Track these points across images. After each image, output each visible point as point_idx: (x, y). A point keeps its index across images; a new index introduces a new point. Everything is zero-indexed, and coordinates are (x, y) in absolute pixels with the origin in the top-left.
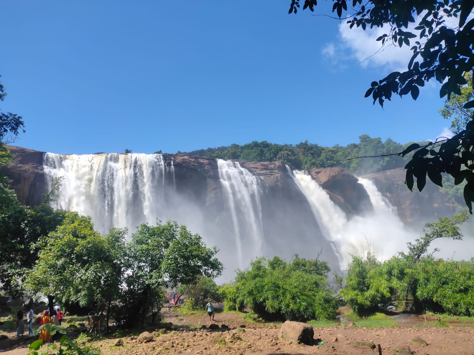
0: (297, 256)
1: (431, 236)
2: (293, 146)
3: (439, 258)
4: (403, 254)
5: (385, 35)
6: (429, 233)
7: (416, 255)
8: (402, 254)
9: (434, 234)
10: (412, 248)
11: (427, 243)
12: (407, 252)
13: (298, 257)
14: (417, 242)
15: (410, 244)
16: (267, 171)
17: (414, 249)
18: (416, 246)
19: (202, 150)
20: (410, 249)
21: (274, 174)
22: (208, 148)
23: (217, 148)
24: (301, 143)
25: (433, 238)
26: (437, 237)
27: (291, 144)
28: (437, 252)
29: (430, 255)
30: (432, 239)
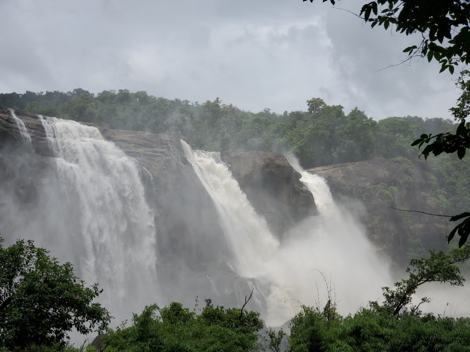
0: (209, 301)
1: (419, 278)
2: (190, 104)
3: (427, 313)
4: (377, 304)
5: (415, 47)
6: (416, 274)
7: (394, 306)
8: (375, 304)
9: (422, 275)
10: (390, 295)
11: (411, 289)
12: (382, 302)
13: (211, 305)
14: (397, 287)
15: (387, 290)
16: (148, 149)
17: (392, 296)
18: (395, 293)
19: (14, 93)
20: (387, 296)
21: (159, 156)
22: (27, 92)
23: (44, 93)
24: (208, 102)
25: (421, 282)
26: (427, 281)
27: (187, 101)
28: (425, 303)
29: (416, 308)
30: (419, 283)
